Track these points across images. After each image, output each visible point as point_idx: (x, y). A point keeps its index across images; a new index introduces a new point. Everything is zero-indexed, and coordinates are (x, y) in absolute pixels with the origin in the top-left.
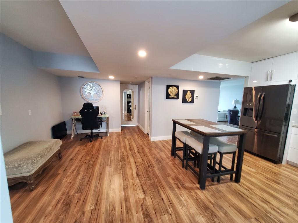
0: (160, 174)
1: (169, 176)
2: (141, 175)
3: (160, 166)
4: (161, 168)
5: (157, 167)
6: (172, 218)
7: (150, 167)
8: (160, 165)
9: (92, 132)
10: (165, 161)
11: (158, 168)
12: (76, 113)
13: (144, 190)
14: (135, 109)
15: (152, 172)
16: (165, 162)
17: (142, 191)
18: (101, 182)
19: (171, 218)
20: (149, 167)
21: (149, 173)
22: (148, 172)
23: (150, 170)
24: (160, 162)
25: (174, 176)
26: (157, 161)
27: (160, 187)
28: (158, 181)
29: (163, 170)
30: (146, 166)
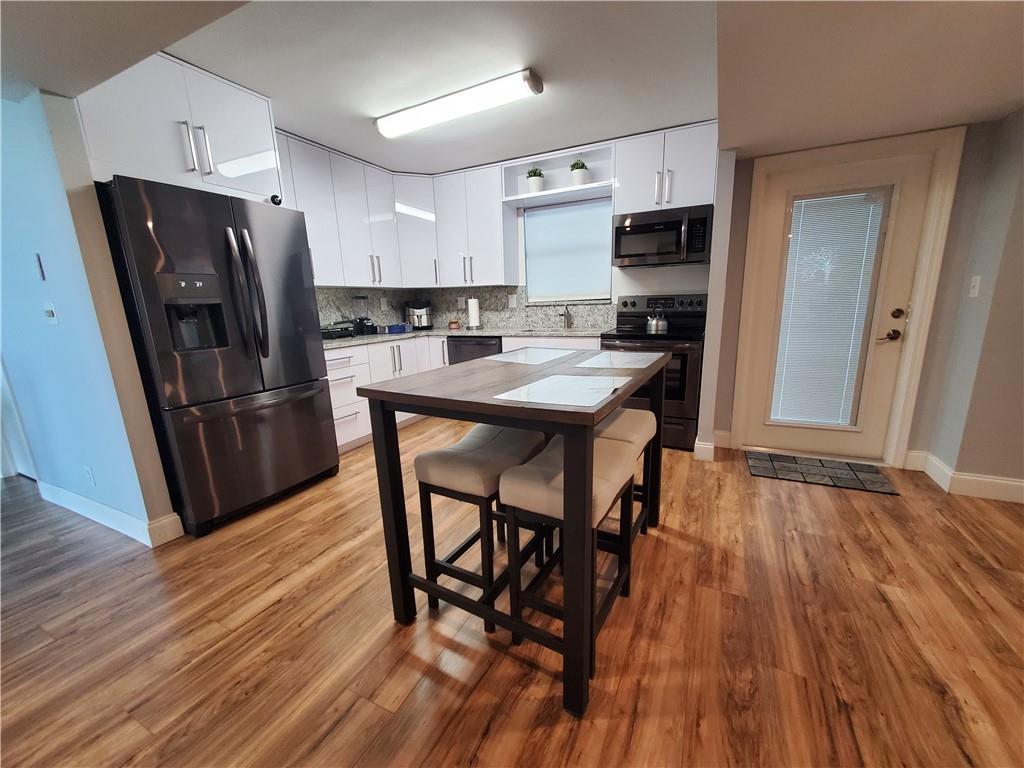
0: (781, 625)
1: (736, 598)
3: (755, 668)
4: (750, 655)
5: (779, 674)
7: (832, 704)
8: (748, 675)
10: (684, 689)
11: (775, 665)
15: (828, 659)
16: (696, 680)
20: (845, 707)
21: (850, 661)
22: (855, 672)
23: (839, 682)
24: (733, 705)
25: (710, 587)
26: (752, 726)
27: (801, 582)
28: (804, 605)
29: (750, 638)
30: (873, 731)
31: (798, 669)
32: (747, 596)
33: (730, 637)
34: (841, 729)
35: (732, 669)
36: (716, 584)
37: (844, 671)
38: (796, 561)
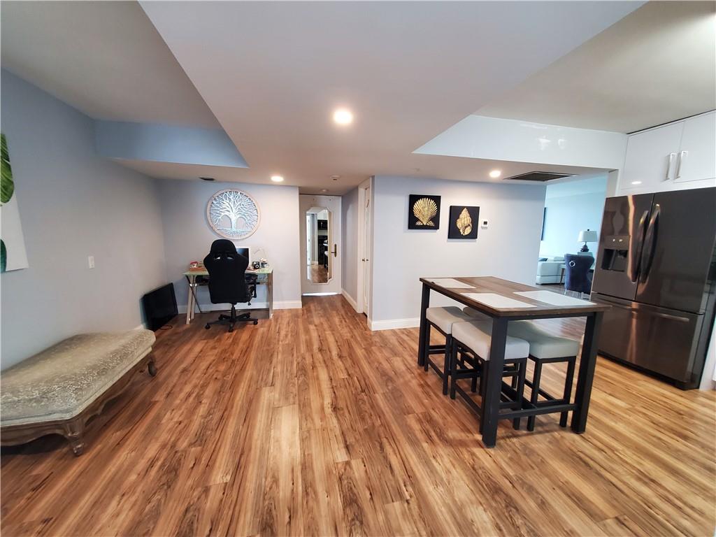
0: (387, 409)
1: (409, 414)
2: (343, 409)
3: (388, 389)
4: (392, 393)
5: (382, 391)
6: (409, 509)
7: (366, 391)
8: (390, 388)
9: (233, 308)
10: (403, 377)
11: (384, 394)
12: (196, 264)
13: (348, 443)
14: (335, 256)
15: (369, 403)
17: (342, 445)
18: (249, 422)
19: (407, 508)
20: (363, 391)
21: (362, 406)
22: (360, 402)
23: (365, 397)
24: (390, 380)
25: (421, 413)
26: (384, 378)
27: (387, 438)
28: (382, 424)
29: (395, 399)
30: (356, 389)
31: (377, 395)
32: (405, 416)
33: (401, 396)
34: (364, 386)
35: (395, 388)
36: (420, 416)
37: (364, 402)
38: (395, 457)
